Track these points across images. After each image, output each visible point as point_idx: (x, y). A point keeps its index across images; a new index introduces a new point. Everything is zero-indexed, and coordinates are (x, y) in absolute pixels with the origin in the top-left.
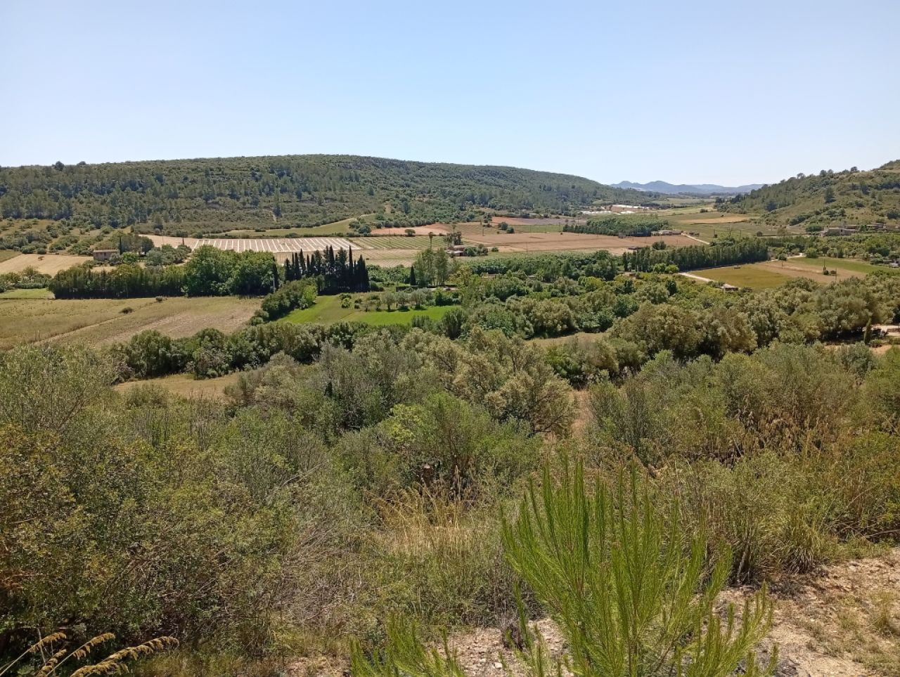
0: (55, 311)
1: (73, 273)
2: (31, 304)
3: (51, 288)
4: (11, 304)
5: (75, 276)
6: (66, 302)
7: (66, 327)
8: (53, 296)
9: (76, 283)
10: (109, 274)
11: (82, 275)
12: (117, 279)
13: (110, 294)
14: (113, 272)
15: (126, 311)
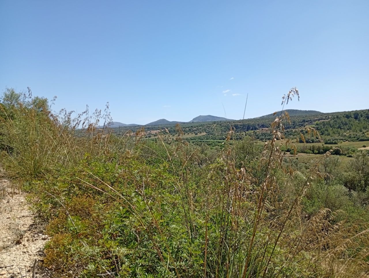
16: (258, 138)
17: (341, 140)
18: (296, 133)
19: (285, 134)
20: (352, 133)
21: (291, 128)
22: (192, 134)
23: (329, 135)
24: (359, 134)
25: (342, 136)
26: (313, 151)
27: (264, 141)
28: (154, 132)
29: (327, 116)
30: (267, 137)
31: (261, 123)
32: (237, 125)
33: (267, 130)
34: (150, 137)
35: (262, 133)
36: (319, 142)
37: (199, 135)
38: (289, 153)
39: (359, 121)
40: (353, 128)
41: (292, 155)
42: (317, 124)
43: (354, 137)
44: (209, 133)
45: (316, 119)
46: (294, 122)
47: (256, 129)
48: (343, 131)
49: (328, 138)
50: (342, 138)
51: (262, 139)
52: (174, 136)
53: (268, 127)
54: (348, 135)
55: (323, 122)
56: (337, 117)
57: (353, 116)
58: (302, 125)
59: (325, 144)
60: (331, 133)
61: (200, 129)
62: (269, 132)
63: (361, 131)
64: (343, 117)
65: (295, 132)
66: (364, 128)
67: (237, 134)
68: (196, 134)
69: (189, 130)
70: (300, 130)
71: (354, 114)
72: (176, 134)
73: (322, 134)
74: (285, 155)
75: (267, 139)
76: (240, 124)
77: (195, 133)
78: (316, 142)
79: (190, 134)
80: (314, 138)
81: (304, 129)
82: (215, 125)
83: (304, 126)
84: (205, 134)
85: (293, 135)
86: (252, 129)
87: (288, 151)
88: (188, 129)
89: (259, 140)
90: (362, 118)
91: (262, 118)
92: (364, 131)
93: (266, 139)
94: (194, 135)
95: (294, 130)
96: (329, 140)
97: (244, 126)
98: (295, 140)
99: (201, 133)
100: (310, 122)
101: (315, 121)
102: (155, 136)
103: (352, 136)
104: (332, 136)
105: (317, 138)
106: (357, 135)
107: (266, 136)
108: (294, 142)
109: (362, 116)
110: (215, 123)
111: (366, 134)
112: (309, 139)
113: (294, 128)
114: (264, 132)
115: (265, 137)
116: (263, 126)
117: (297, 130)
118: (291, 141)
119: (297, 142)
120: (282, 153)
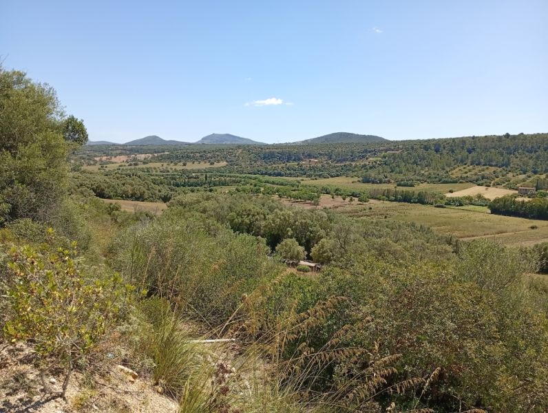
0: (489, 221)
1: (504, 200)
2: (477, 214)
3: (490, 207)
4: (466, 213)
5: (505, 202)
6: (497, 216)
7: (494, 231)
8: (489, 211)
9: (505, 206)
10: (527, 203)
11: (509, 202)
12: (531, 206)
13: (525, 215)
14: (529, 202)
15: (533, 228)
16: (305, 174)
17: (418, 180)
18: (356, 169)
19: (342, 169)
20: (431, 171)
21: (348, 160)
22: (205, 162)
23: (400, 172)
24: (442, 173)
25: (419, 174)
26: (388, 197)
27: (313, 177)
28: (142, 157)
29: (396, 145)
30: (317, 173)
31: (307, 151)
32: (273, 152)
33: (316, 162)
34: (136, 165)
35: (310, 167)
36: (389, 182)
37: (216, 165)
38: (356, 199)
39: (441, 154)
40: (433, 164)
41: (361, 203)
42: (384, 157)
43: (436, 178)
44: (231, 163)
45: (381, 148)
46: (352, 152)
47: (300, 159)
48: (420, 168)
49: (400, 177)
50: (418, 178)
51: (309, 176)
52: (176, 164)
53: (316, 158)
54: (426, 173)
55: (394, 154)
56: (412, 148)
57: (433, 148)
58: (363, 157)
59: (398, 185)
60: (404, 170)
61: (218, 155)
62: (320, 165)
63: (444, 169)
64: (420, 148)
65: (356, 166)
66: (447, 165)
67: (274, 165)
68: (212, 164)
69: (200, 156)
70: (363, 163)
71: (435, 145)
72: (180, 162)
73: (392, 171)
74: (352, 203)
75: (317, 175)
76: (277, 151)
77: (209, 161)
78: (384, 183)
79: (202, 163)
80: (381, 176)
81: (367, 163)
82: (240, 151)
83: (367, 159)
84: (224, 163)
85: (353, 172)
86: (295, 160)
87: (354, 195)
88: (198, 155)
89: (306, 176)
90: (444, 151)
91: (307, 144)
92: (448, 169)
94: (208, 165)
95: (354, 164)
96: (402, 181)
97: (282, 153)
98: (356, 179)
99: (218, 162)
100: (374, 153)
101: (380, 151)
102: (144, 163)
103: (433, 176)
104: (405, 175)
105: (386, 177)
106: (438, 175)
108: (355, 182)
109: (444, 148)
110: (239, 147)
111: (450, 173)
112: (375, 179)
113: (353, 160)
114: (313, 165)
115: (315, 172)
116: (310, 156)
117: (358, 164)
118: (351, 180)
119: (359, 181)
120: (348, 199)
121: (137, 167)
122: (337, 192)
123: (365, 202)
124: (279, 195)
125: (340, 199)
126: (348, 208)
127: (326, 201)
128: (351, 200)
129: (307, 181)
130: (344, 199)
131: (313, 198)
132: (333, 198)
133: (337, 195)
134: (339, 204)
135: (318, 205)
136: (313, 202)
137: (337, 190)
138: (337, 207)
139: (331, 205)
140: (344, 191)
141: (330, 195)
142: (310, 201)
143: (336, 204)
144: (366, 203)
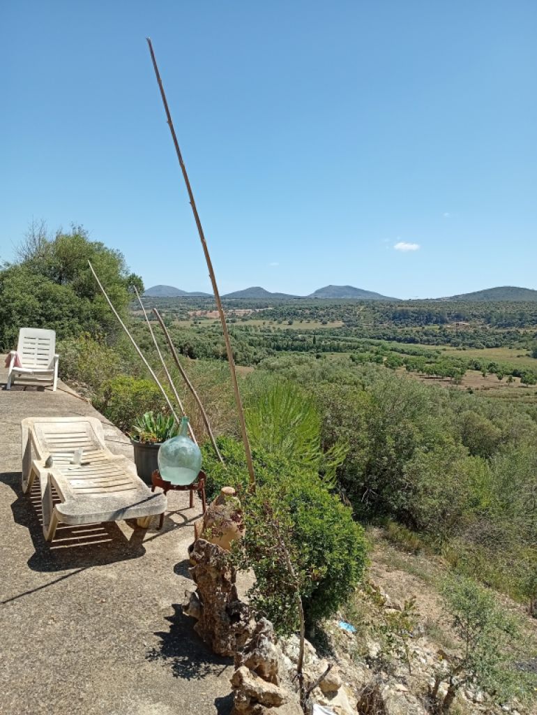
16: (449, 342)
18: (525, 338)
19: (504, 337)
21: (514, 325)
22: (316, 322)
27: (460, 347)
28: (241, 312)
30: (466, 341)
31: (455, 310)
32: (407, 310)
33: (467, 326)
34: (234, 322)
35: (457, 332)
37: (330, 325)
38: (518, 379)
41: (525, 385)
44: (349, 324)
46: (522, 315)
47: (443, 322)
51: (455, 345)
52: (280, 323)
53: (467, 321)
61: (333, 313)
62: (471, 331)
65: (524, 335)
67: (406, 329)
68: (325, 323)
69: (311, 314)
72: (285, 320)
74: (511, 384)
75: (466, 344)
76: (412, 309)
77: (322, 320)
79: (312, 322)
82: (362, 308)
84: (341, 324)
85: (520, 342)
86: (436, 322)
87: (516, 374)
88: (308, 312)
89: (450, 344)
91: (457, 299)
93: (464, 345)
94: (319, 325)
95: (522, 331)
97: (419, 313)
98: (524, 352)
99: (333, 321)
102: (243, 320)
107: (466, 339)
108: (522, 356)
110: (361, 303)
113: (521, 326)
114: (462, 329)
115: (463, 340)
116: (458, 317)
117: (528, 331)
118: (515, 353)
119: (528, 355)
120: (506, 379)
121: (234, 324)
122: (492, 368)
123: (531, 384)
124: (407, 368)
125: (494, 377)
126: (504, 391)
127: (472, 378)
128: (510, 380)
129: (450, 351)
130: (500, 378)
131: (453, 374)
132: (484, 375)
133: (492, 372)
134: (492, 384)
135: (460, 383)
136: (453, 379)
137: (491, 365)
138: (489, 389)
139: (479, 386)
140: (503, 367)
141: (480, 373)
142: (449, 378)
143: (487, 385)
144: (533, 386)
